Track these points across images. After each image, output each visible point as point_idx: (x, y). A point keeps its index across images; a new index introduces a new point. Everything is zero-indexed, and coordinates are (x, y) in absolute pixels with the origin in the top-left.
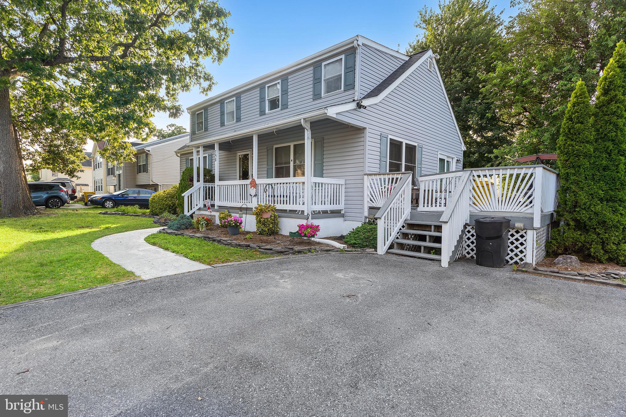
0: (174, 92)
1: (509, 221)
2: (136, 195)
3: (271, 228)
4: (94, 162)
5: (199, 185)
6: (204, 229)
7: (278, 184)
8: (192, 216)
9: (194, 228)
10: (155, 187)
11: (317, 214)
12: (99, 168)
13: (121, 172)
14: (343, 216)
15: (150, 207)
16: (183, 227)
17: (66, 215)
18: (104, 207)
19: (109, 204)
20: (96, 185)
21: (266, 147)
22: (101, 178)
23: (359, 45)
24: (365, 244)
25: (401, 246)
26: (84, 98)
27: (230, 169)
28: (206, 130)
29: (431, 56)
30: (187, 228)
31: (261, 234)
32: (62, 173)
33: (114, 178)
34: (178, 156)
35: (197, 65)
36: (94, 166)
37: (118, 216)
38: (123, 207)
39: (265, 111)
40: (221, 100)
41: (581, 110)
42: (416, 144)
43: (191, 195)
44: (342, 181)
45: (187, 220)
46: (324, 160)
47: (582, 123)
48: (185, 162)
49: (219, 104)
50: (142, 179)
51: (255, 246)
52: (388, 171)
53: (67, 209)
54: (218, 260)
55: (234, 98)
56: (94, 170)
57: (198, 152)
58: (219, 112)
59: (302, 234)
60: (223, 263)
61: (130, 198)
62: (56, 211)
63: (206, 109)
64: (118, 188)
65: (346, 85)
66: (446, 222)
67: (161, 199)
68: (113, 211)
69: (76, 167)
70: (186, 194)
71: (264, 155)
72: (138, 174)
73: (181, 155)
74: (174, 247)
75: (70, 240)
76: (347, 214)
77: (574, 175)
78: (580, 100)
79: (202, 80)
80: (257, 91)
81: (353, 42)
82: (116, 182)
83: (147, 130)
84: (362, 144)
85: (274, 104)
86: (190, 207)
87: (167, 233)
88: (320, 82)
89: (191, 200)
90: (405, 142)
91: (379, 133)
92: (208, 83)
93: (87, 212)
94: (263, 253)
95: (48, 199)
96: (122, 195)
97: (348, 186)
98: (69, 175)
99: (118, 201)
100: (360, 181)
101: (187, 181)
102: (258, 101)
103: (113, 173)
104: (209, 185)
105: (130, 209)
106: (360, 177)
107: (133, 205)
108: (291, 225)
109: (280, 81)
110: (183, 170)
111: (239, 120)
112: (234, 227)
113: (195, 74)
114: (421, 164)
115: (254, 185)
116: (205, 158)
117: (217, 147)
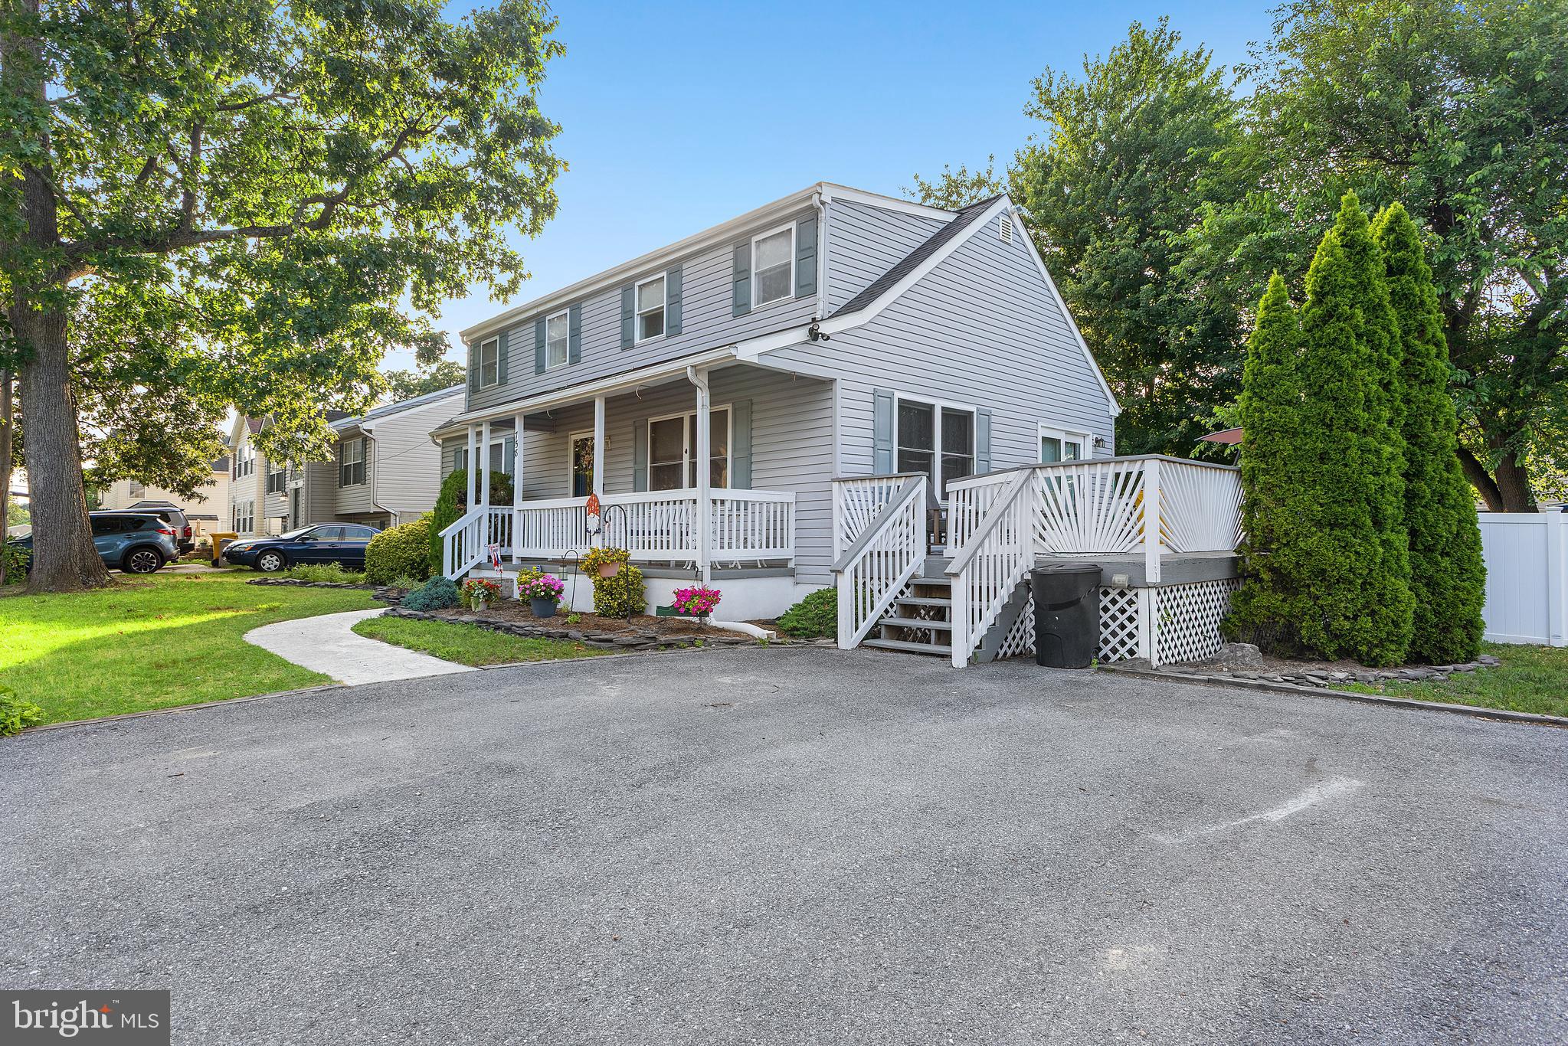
0: (431, 297)
1: (1100, 572)
2: (334, 540)
3: (625, 601)
4: (235, 459)
5: (478, 512)
6: (481, 607)
7: (656, 504)
8: (459, 582)
9: (459, 606)
10: (382, 519)
11: (723, 570)
12: (246, 474)
13: (301, 483)
14: (792, 573)
15: (367, 565)
16: (436, 602)
17: (174, 587)
18: (257, 568)
19: (270, 562)
20: (236, 518)
21: (631, 422)
22: (251, 499)
23: (823, 203)
24: (816, 628)
25: (898, 632)
26: (232, 322)
27: (551, 473)
28: (504, 381)
29: (1006, 209)
30: (445, 607)
31: (603, 615)
32: (164, 488)
33: (283, 499)
34: (437, 444)
35: (486, 237)
36: (235, 469)
37: (293, 588)
38: (304, 568)
39: (632, 340)
40: (539, 314)
41: (1274, 335)
42: (973, 409)
43: (460, 533)
44: (789, 497)
45: (445, 588)
46: (754, 450)
47: (1279, 362)
48: (453, 459)
49: (534, 324)
50: (352, 499)
51: (578, 635)
52: (895, 471)
53: (174, 576)
54: (493, 658)
55: (567, 311)
56: (234, 479)
57: (479, 434)
58: (534, 340)
59: (682, 610)
60: (503, 663)
61: (319, 547)
62: (150, 579)
63: (503, 333)
64: (292, 524)
65: (799, 286)
66: (956, 575)
67: (394, 546)
68: (280, 577)
69: (198, 473)
70: (448, 533)
71: (628, 440)
72: (341, 487)
73: (445, 441)
74: (413, 640)
75: (201, 630)
76: (800, 570)
77: (1266, 472)
78: (1274, 314)
79: (496, 269)
80: (617, 295)
81: (811, 197)
82: (286, 508)
83: (366, 389)
84: (827, 413)
85: (653, 323)
86: (458, 557)
87: (401, 616)
88: (748, 278)
89: (460, 545)
90: (939, 405)
91: (870, 389)
92: (509, 275)
93: (219, 580)
94: (593, 648)
95: (130, 551)
96: (302, 539)
97: (802, 506)
98: (182, 492)
99: (291, 555)
100: (824, 496)
101: (452, 502)
102: (619, 317)
103: (281, 487)
104: (501, 510)
105: (320, 571)
106: (824, 486)
107: (328, 562)
108: (662, 593)
109: (664, 274)
110: (447, 475)
111: (576, 358)
112: (544, 601)
113: (481, 255)
114: (989, 452)
115: (595, 507)
116: (495, 449)
117: (519, 424)
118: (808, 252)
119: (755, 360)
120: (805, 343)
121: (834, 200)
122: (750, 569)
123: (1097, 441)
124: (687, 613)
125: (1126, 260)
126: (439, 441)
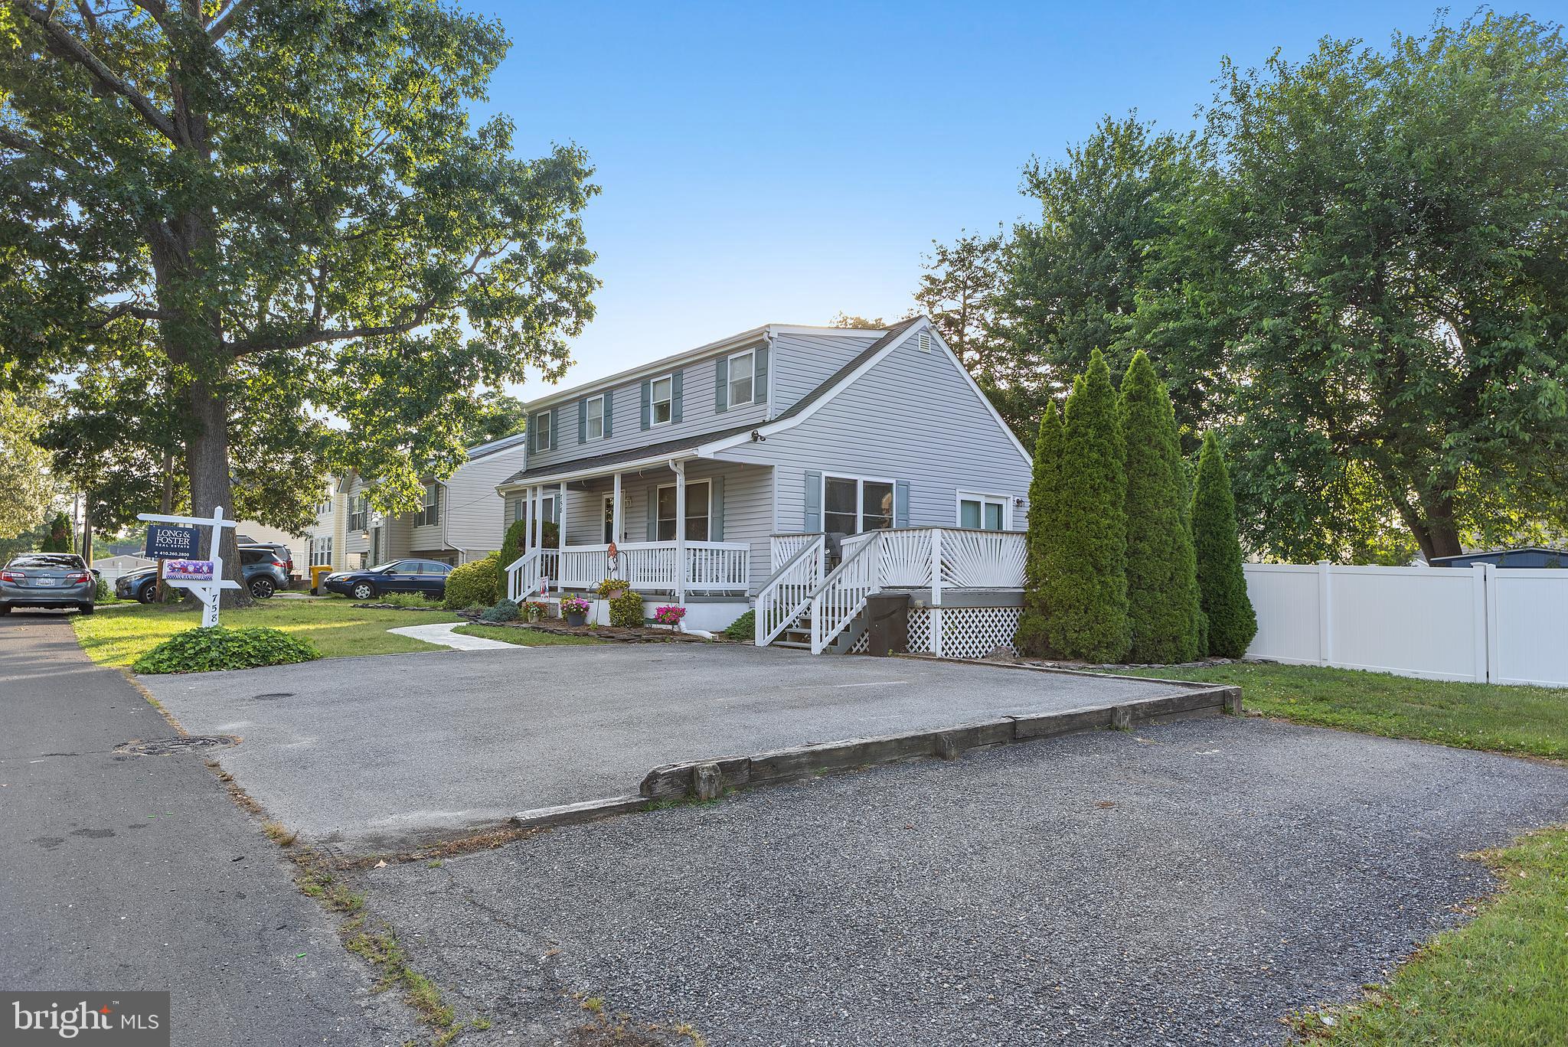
1: (908, 597)
2: (413, 574)
3: (629, 616)
5: (533, 552)
6: (535, 620)
7: (656, 550)
8: (520, 604)
9: (520, 619)
10: (451, 556)
11: (696, 597)
13: (380, 524)
14: (746, 600)
15: (446, 594)
16: (504, 616)
18: (353, 595)
19: (363, 591)
21: (645, 487)
22: (330, 536)
23: (771, 338)
24: (746, 634)
25: (798, 637)
27: (590, 523)
28: (554, 447)
29: (924, 327)
30: (510, 620)
31: (614, 625)
33: (364, 536)
34: (502, 497)
37: (391, 610)
38: (395, 596)
39: (648, 423)
40: (581, 396)
42: (893, 481)
43: (520, 569)
44: (745, 546)
45: (510, 607)
46: (724, 512)
48: (514, 509)
49: (578, 404)
50: (426, 538)
51: (596, 636)
52: (823, 531)
54: (541, 643)
55: (602, 396)
57: (535, 493)
58: (577, 417)
59: (659, 620)
60: (548, 646)
61: (397, 579)
63: (554, 408)
64: (375, 559)
65: (756, 395)
66: (813, 599)
67: (468, 578)
68: (377, 603)
70: (511, 568)
71: (644, 501)
72: (416, 529)
73: (507, 493)
76: (752, 598)
79: (547, 358)
80: (638, 388)
81: (763, 333)
82: (368, 546)
84: (770, 488)
85: (663, 412)
86: (519, 588)
87: (481, 624)
88: (726, 385)
89: (520, 578)
90: (861, 479)
91: (803, 471)
92: (558, 363)
93: (328, 604)
94: (602, 641)
95: (251, 580)
96: (388, 573)
97: (755, 553)
98: (292, 531)
99: (380, 586)
100: (766, 546)
101: (515, 545)
102: (639, 405)
103: (364, 527)
104: (550, 552)
105: (407, 598)
106: (765, 540)
107: (413, 592)
108: (652, 609)
109: (671, 375)
110: (510, 526)
111: (608, 434)
112: (577, 615)
113: (537, 345)
114: (908, 513)
115: (614, 553)
116: (547, 503)
117: (563, 487)
118: (762, 371)
119: (712, 457)
120: (749, 442)
121: (779, 334)
122: (717, 597)
123: (1018, 501)
124: (663, 622)
125: (1096, 332)
126: (504, 494)
